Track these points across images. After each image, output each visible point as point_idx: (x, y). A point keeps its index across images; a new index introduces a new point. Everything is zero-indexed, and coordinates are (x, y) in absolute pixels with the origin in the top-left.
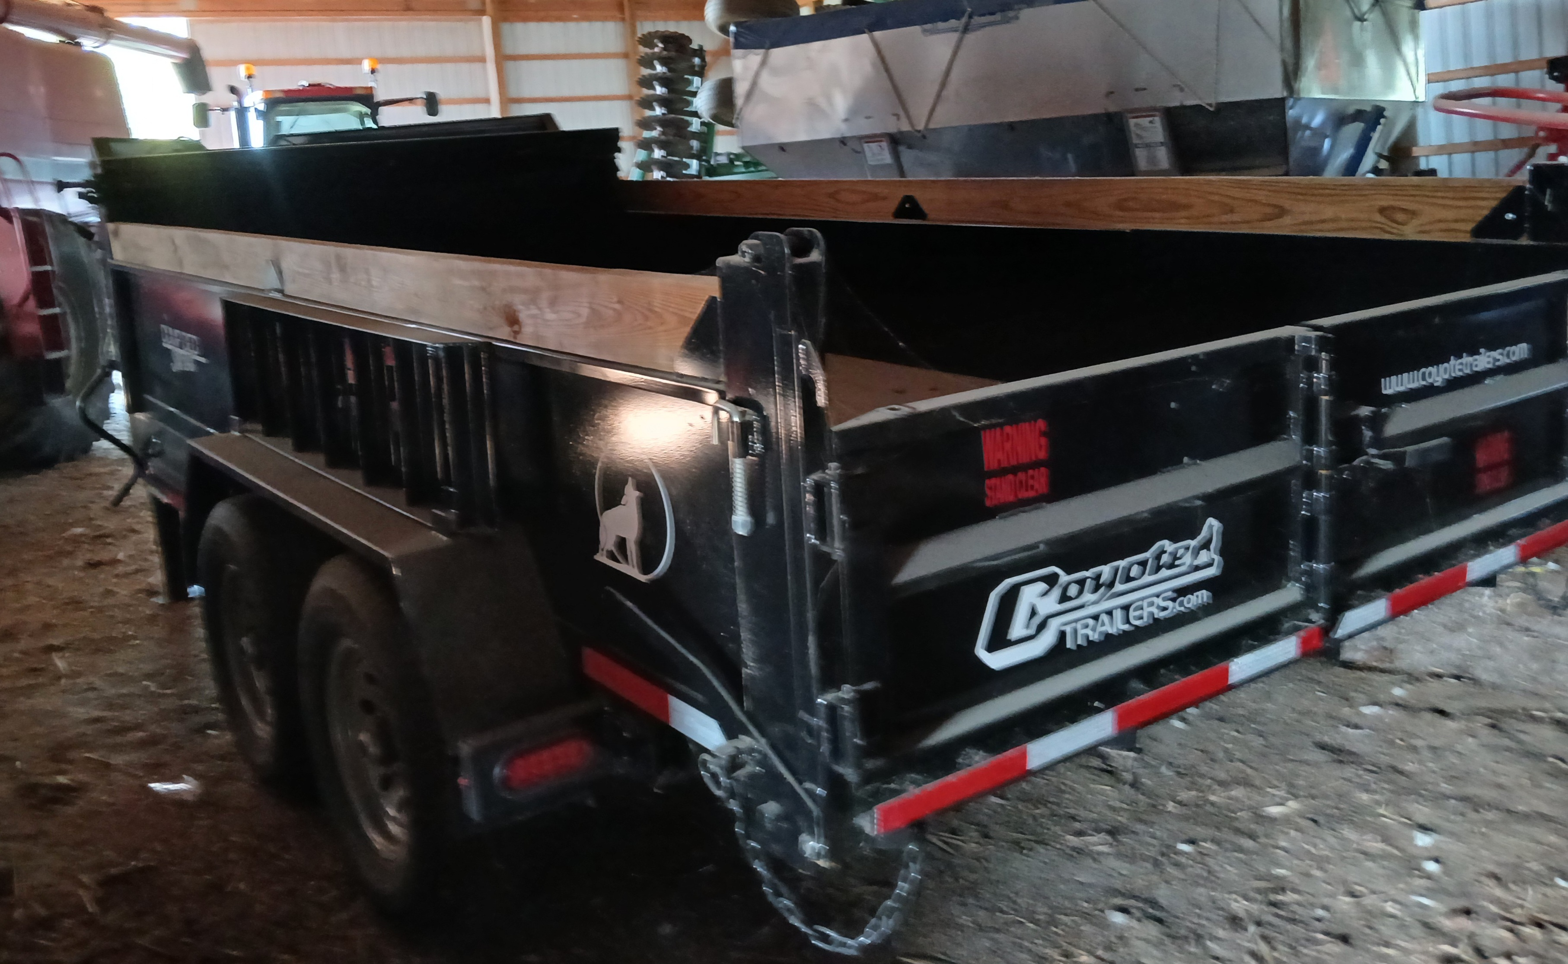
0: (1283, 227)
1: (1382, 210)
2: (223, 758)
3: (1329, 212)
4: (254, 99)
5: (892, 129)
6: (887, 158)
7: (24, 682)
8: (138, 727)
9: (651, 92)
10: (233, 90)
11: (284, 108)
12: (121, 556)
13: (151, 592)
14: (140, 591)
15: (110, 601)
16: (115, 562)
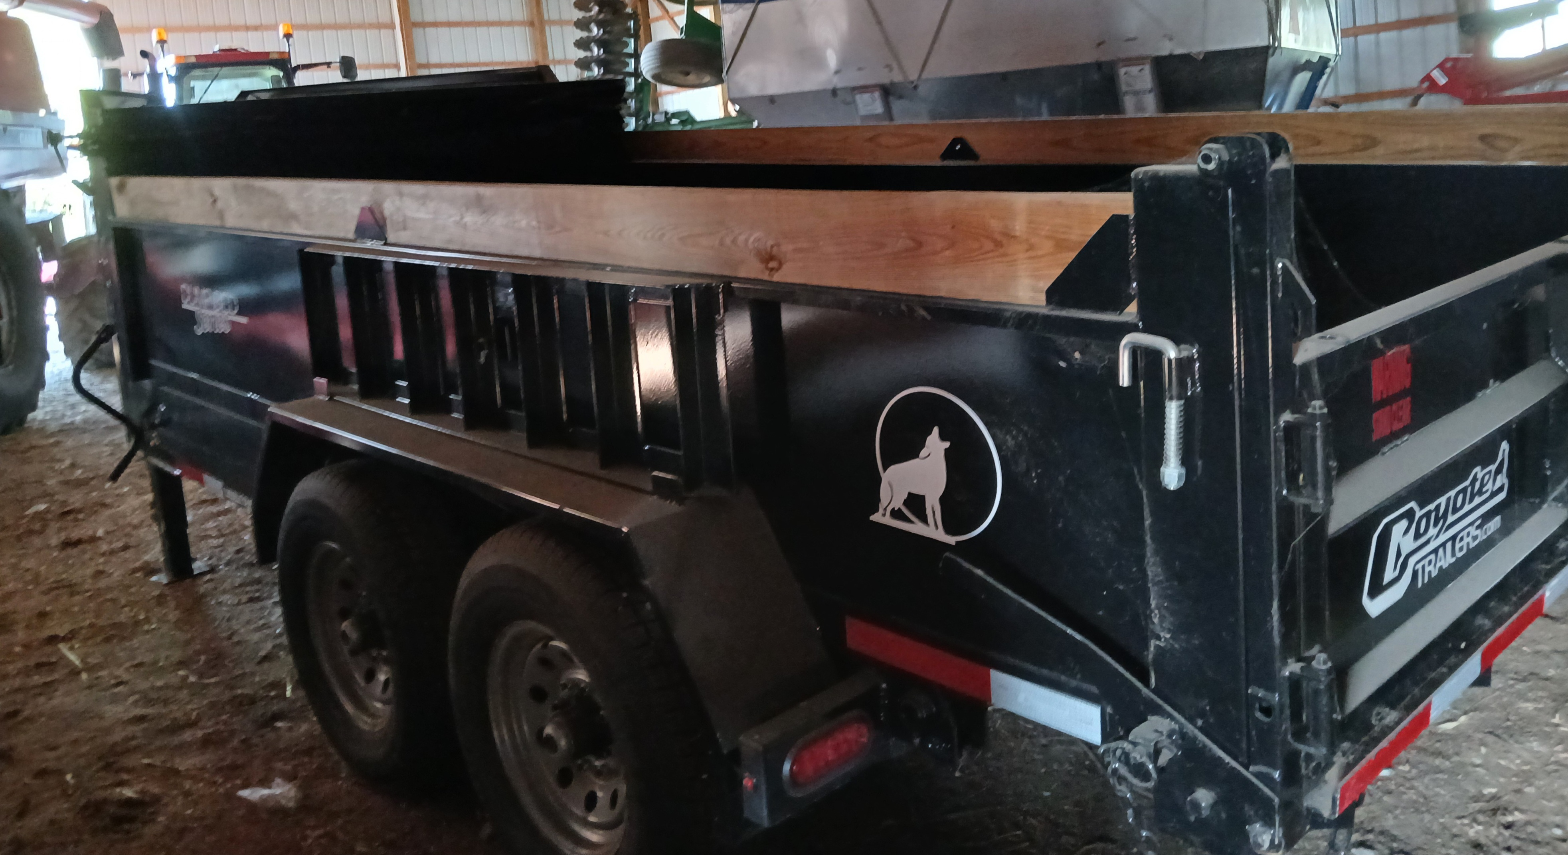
0: (1377, 157)
1: (1483, 138)
2: (309, 752)
3: (1425, 141)
4: (167, 64)
5: (885, 80)
6: (878, 108)
7: (37, 679)
8: (192, 725)
9: (588, 54)
10: (144, 54)
11: (197, 72)
12: (100, 533)
13: (150, 570)
14: (135, 571)
15: (103, 583)
16: (93, 539)
